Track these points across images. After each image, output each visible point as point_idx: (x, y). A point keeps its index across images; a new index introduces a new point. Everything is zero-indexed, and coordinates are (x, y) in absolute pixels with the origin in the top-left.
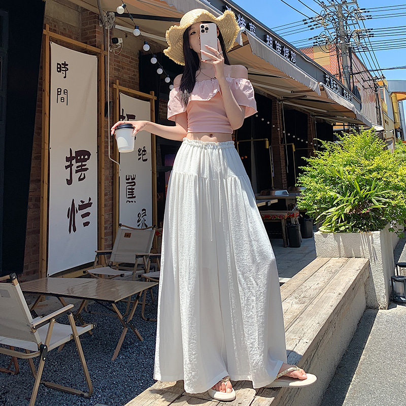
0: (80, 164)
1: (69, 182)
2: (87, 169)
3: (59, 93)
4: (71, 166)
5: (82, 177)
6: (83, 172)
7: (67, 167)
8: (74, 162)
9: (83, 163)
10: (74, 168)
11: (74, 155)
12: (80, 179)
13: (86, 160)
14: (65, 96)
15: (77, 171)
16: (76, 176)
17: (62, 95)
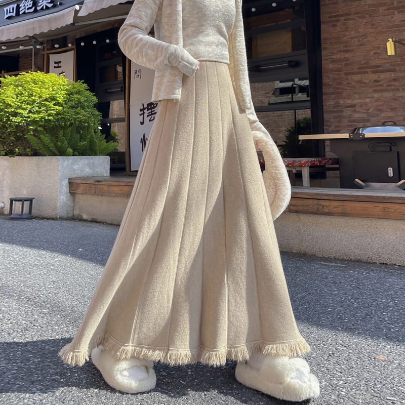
0: (150, 111)
1: (142, 123)
2: (155, 113)
3: (135, 73)
4: (144, 113)
5: (153, 118)
6: (153, 116)
7: (140, 115)
8: (146, 111)
9: (153, 110)
10: (146, 115)
11: (145, 106)
12: (150, 120)
13: (154, 107)
14: (139, 74)
15: (148, 116)
16: (147, 119)
17: (138, 73)
